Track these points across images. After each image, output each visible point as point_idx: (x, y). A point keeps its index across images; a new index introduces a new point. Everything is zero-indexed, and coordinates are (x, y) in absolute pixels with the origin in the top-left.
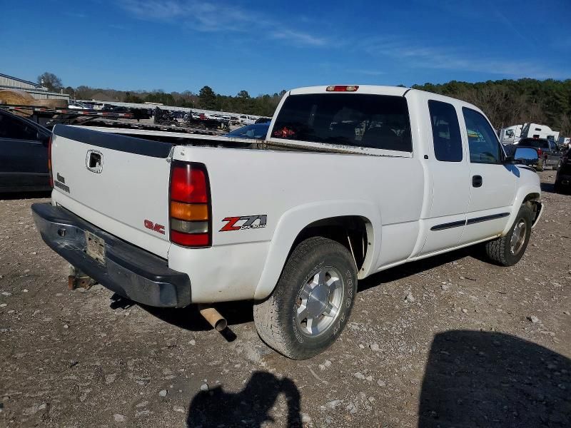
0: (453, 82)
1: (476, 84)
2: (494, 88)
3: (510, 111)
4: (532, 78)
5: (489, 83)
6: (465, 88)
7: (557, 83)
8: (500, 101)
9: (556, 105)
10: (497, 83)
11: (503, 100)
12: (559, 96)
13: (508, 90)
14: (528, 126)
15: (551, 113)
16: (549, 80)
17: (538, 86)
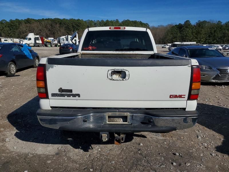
0: (28, 19)
1: (38, 20)
2: (46, 22)
3: (54, 31)
4: (58, 18)
5: (43, 19)
6: (34, 21)
7: (67, 20)
8: (50, 27)
9: (69, 28)
10: (46, 19)
11: (51, 27)
12: (69, 25)
13: (51, 22)
14: (68, 37)
15: (68, 31)
16: (64, 19)
17: (61, 21)
